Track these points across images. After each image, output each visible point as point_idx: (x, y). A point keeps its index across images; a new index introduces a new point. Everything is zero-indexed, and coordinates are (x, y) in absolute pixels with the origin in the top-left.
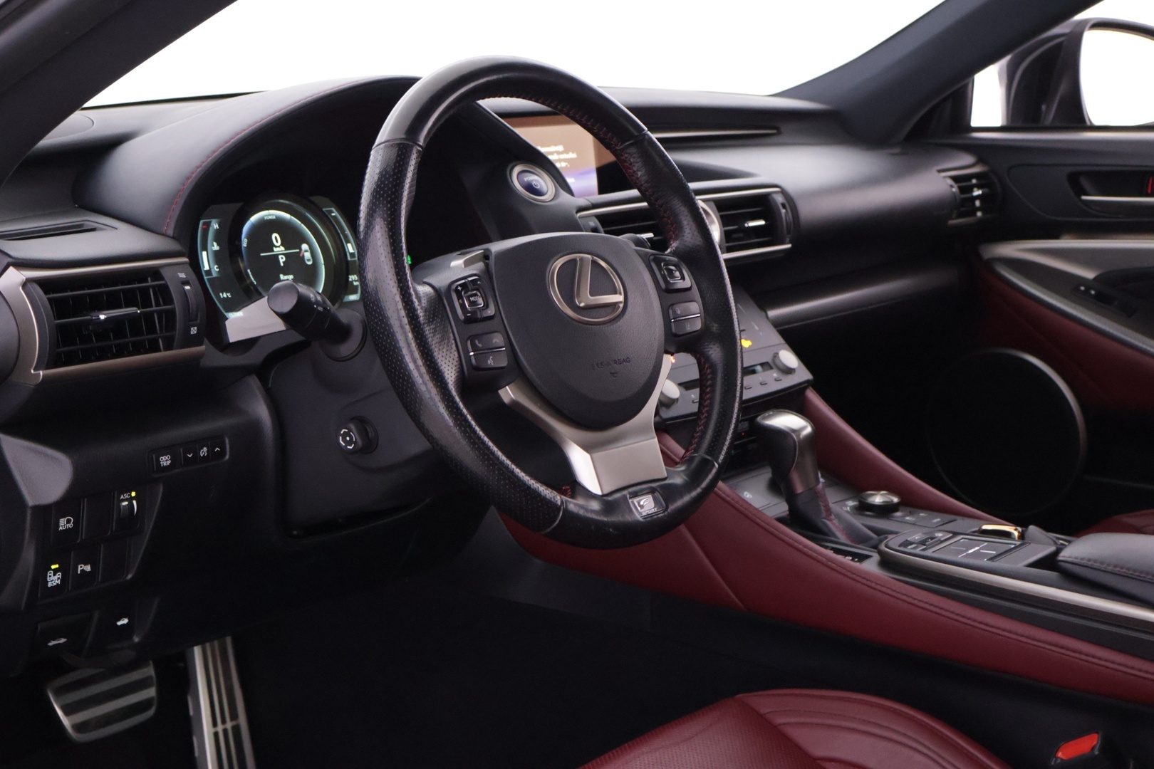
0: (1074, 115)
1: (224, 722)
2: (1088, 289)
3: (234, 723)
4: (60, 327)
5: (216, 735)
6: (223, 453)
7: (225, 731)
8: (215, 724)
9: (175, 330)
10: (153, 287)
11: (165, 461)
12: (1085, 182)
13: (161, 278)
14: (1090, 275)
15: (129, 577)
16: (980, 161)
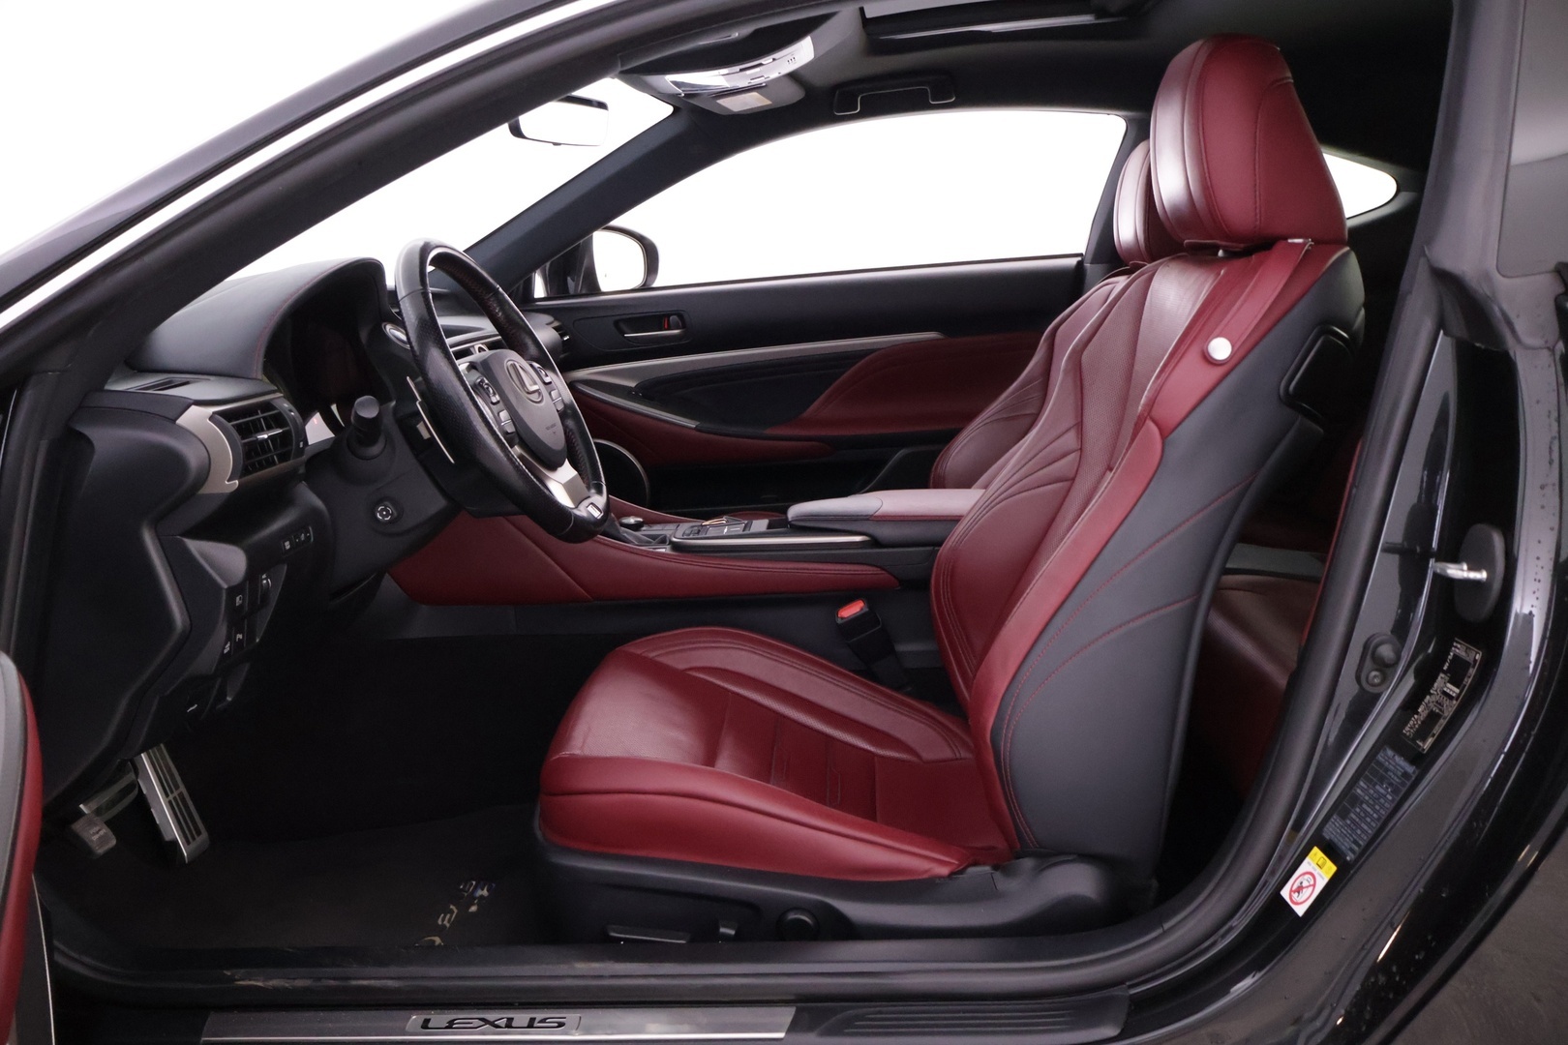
0: (592, 287)
1: (172, 792)
2: (637, 394)
3: (178, 792)
4: (245, 445)
5: (170, 802)
6: (309, 537)
7: (175, 798)
8: (167, 795)
9: (292, 445)
10: (264, 418)
11: (287, 545)
12: (623, 327)
13: (274, 408)
14: (632, 384)
15: (258, 640)
16: (556, 319)
